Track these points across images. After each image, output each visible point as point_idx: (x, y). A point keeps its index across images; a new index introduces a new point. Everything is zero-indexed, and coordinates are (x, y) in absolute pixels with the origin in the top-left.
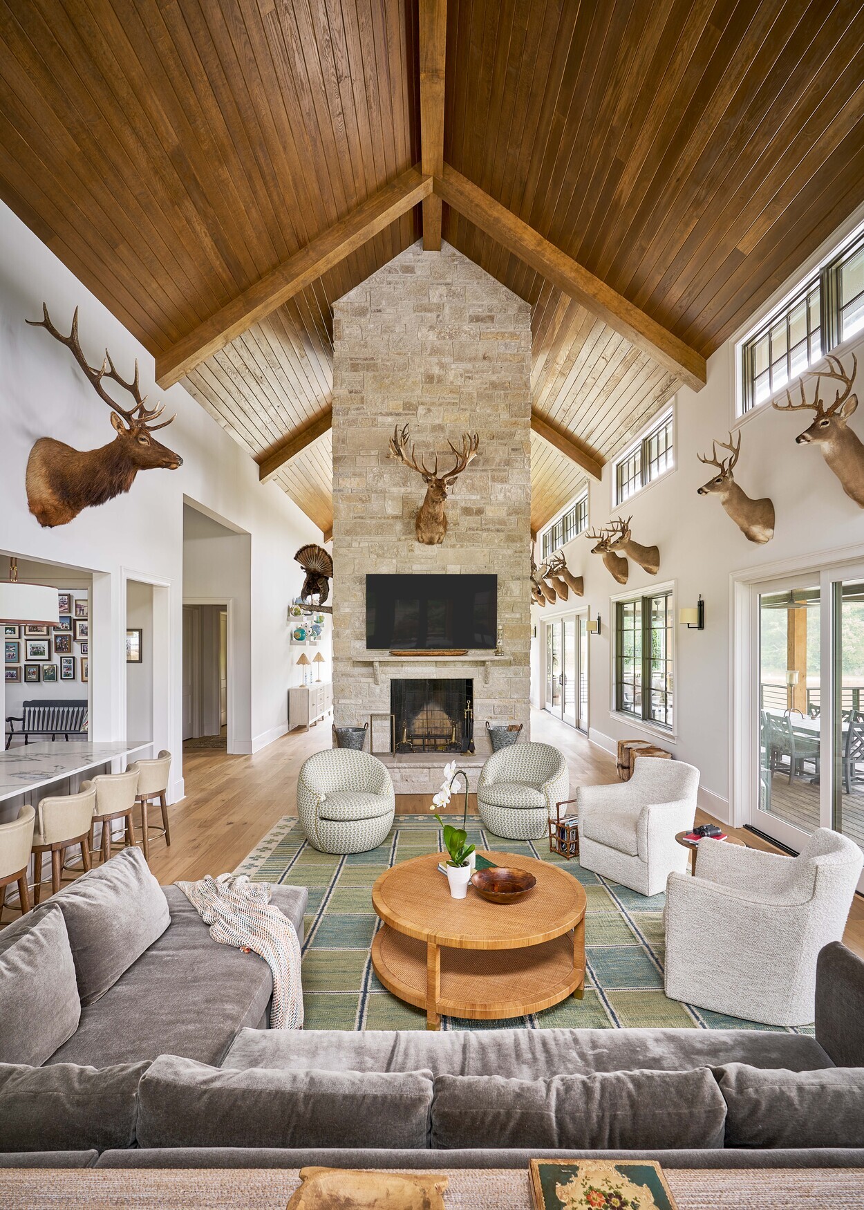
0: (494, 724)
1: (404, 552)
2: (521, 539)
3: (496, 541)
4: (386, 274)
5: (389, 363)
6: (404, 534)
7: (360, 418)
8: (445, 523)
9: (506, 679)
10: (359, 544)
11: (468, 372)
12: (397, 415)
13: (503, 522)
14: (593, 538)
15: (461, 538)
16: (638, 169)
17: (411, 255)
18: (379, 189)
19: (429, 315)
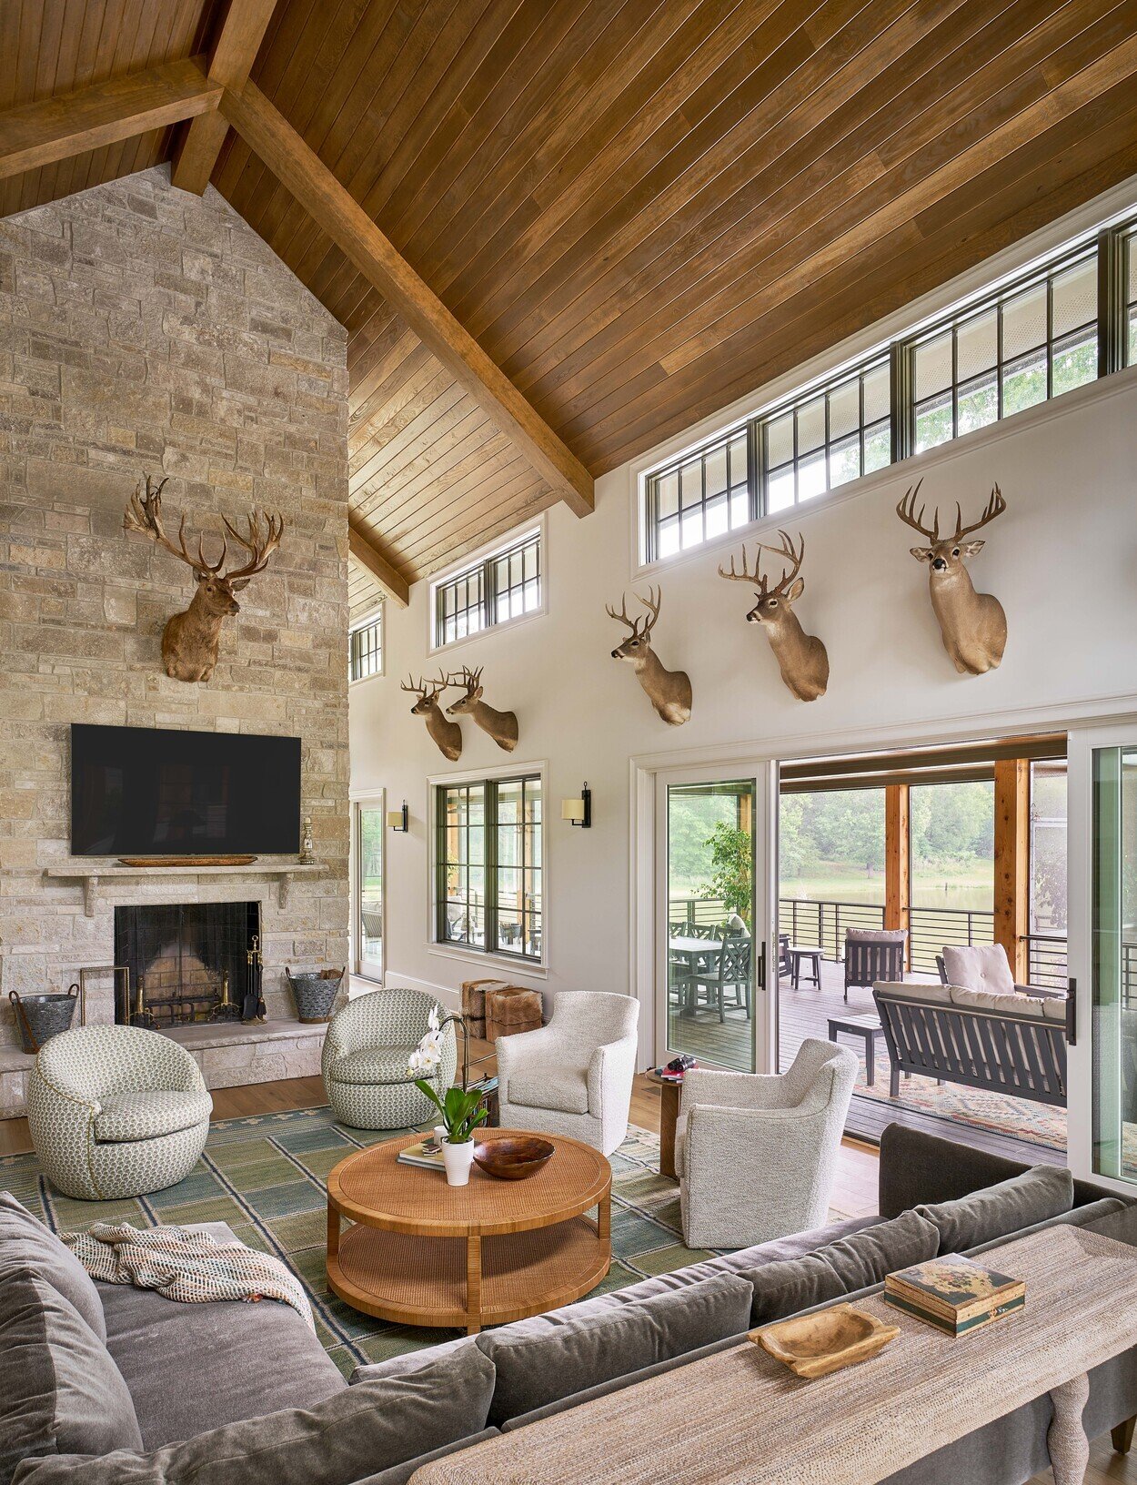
0: (295, 971)
1: (140, 690)
2: (334, 686)
3: (297, 686)
4: (102, 202)
5: (109, 361)
6: (140, 659)
7: (53, 443)
8: (215, 650)
9: (312, 900)
10: (54, 668)
11: (250, 409)
12: (126, 453)
13: (306, 657)
14: (409, 690)
15: (239, 676)
16: (558, 224)
17: (147, 182)
18: (131, 70)
19: (182, 297)
